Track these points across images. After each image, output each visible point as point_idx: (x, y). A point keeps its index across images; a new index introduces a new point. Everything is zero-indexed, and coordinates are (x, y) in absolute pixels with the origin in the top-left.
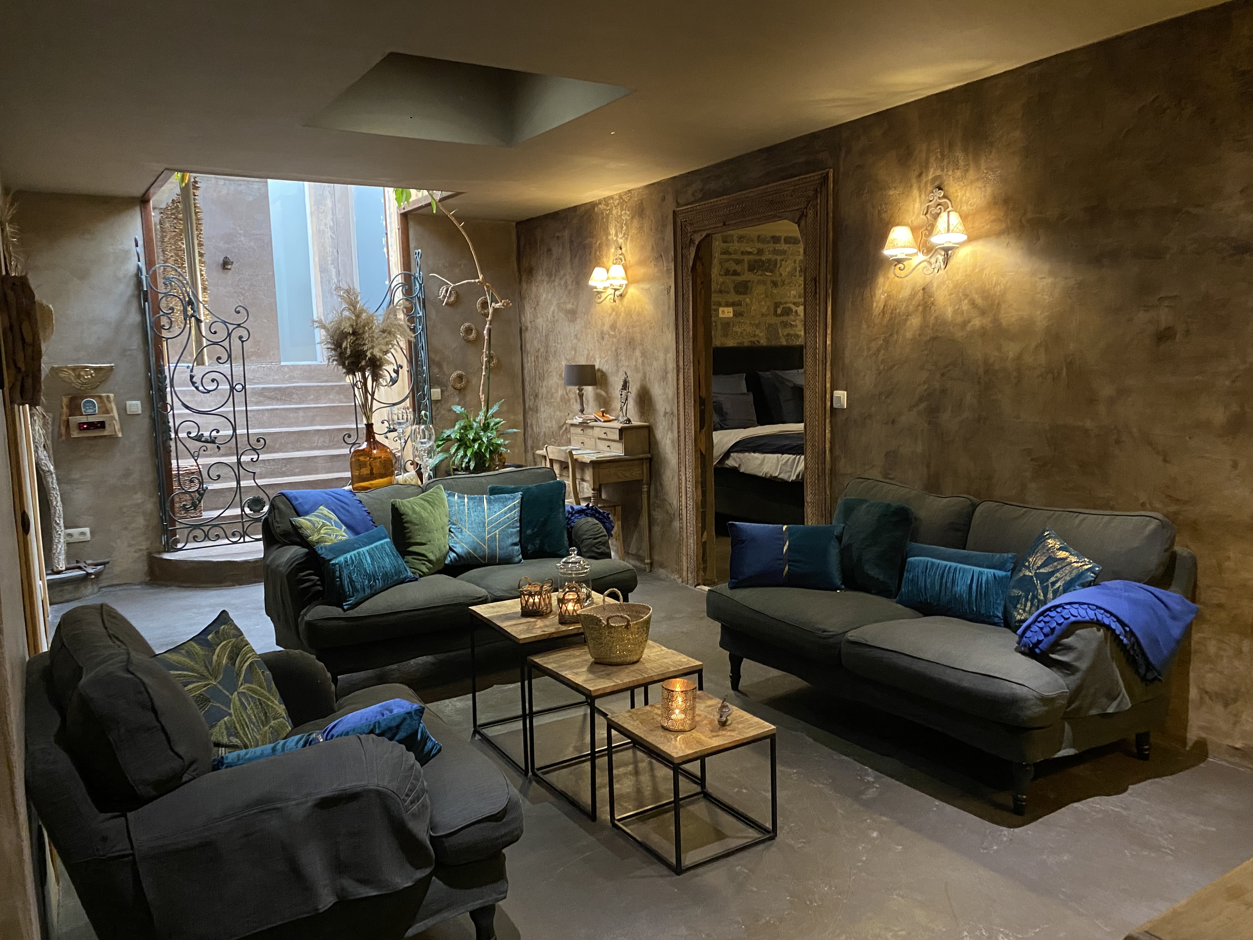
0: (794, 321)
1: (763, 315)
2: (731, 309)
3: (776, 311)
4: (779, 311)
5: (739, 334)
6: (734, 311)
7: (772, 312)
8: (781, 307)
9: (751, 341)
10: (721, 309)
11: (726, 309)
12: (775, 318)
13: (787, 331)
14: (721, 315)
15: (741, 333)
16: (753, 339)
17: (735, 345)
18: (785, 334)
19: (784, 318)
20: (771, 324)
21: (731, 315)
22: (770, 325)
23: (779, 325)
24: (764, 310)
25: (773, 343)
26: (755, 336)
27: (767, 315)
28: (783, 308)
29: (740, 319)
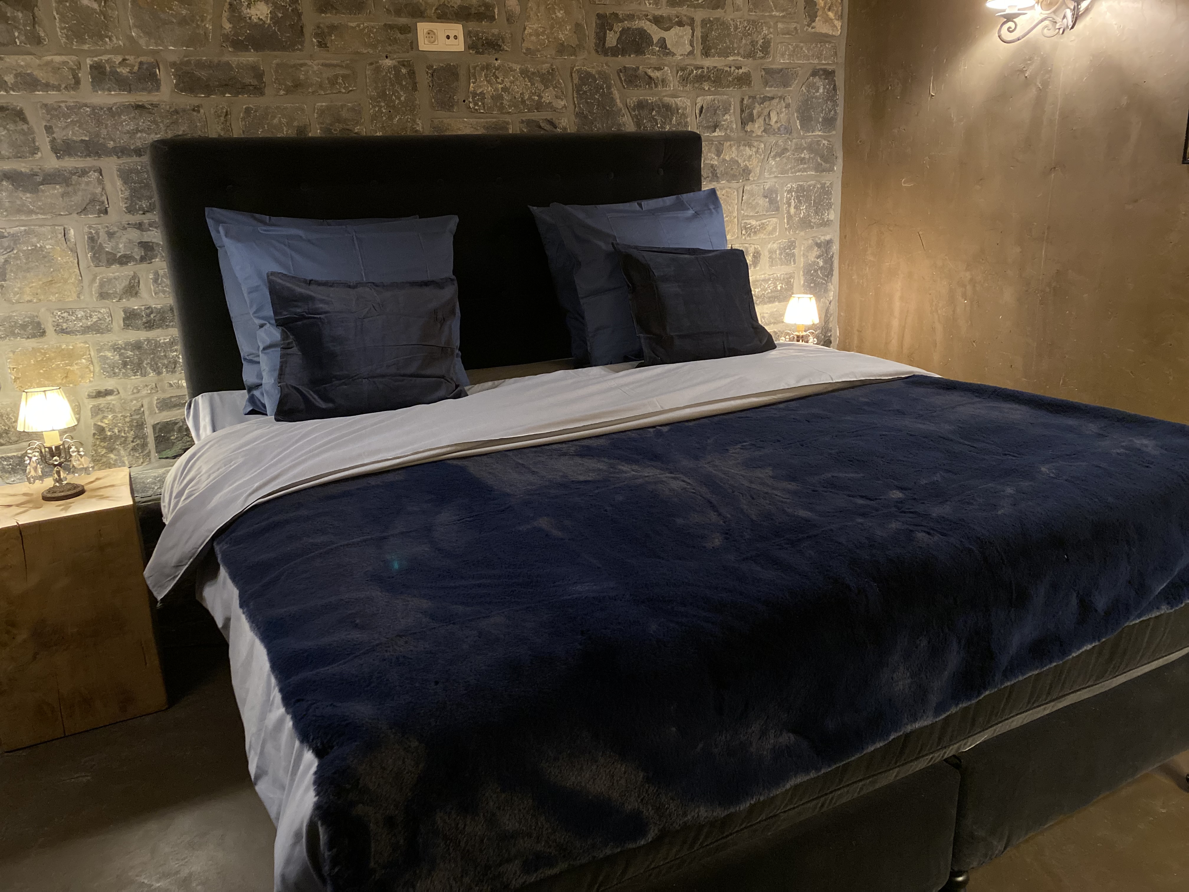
0: (659, 69)
1: (562, 49)
2: (457, 29)
3: (601, 39)
4: (612, 39)
5: (488, 101)
6: (468, 34)
7: (591, 41)
8: (618, 27)
9: (529, 123)
10: (423, 27)
11: (441, 29)
12: (602, 58)
13: (635, 95)
14: (424, 45)
15: (497, 98)
16: (536, 116)
17: (481, 131)
18: (632, 101)
19: (630, 61)
20: (589, 75)
21: (459, 46)
22: (586, 78)
23: (614, 80)
24: (565, 34)
25: (599, 128)
26: (539, 106)
27: (574, 52)
28: (624, 31)
29: (488, 58)
